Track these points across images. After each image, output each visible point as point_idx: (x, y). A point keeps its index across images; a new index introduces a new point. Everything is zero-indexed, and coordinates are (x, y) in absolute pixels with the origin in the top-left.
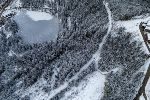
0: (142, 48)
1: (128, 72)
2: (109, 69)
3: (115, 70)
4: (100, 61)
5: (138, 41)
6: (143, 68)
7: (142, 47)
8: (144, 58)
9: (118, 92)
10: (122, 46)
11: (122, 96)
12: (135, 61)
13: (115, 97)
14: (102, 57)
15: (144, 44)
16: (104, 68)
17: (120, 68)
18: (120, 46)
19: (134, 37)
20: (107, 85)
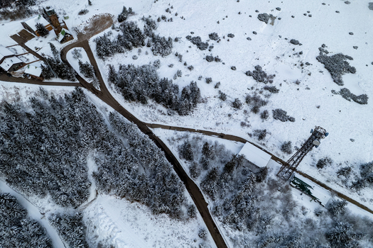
0: (55, 94)
1: (103, 139)
2: (86, 179)
3: (92, 167)
4: (55, 198)
5: (33, 95)
6: (101, 109)
7: (52, 93)
8: (80, 100)
9: (142, 172)
10: (32, 134)
11: (150, 166)
12: (81, 118)
13: (151, 181)
14: (47, 191)
15: (48, 88)
16: (79, 192)
17: (90, 154)
18: (30, 138)
19: (19, 99)
20: (122, 194)
